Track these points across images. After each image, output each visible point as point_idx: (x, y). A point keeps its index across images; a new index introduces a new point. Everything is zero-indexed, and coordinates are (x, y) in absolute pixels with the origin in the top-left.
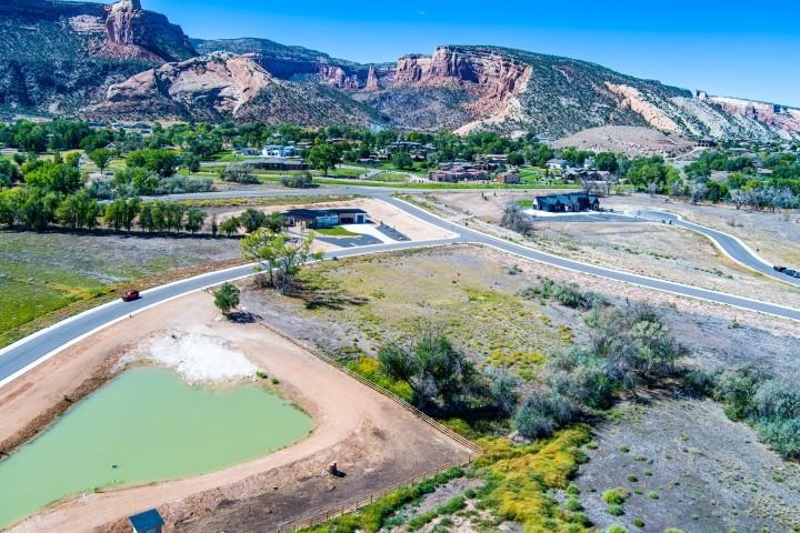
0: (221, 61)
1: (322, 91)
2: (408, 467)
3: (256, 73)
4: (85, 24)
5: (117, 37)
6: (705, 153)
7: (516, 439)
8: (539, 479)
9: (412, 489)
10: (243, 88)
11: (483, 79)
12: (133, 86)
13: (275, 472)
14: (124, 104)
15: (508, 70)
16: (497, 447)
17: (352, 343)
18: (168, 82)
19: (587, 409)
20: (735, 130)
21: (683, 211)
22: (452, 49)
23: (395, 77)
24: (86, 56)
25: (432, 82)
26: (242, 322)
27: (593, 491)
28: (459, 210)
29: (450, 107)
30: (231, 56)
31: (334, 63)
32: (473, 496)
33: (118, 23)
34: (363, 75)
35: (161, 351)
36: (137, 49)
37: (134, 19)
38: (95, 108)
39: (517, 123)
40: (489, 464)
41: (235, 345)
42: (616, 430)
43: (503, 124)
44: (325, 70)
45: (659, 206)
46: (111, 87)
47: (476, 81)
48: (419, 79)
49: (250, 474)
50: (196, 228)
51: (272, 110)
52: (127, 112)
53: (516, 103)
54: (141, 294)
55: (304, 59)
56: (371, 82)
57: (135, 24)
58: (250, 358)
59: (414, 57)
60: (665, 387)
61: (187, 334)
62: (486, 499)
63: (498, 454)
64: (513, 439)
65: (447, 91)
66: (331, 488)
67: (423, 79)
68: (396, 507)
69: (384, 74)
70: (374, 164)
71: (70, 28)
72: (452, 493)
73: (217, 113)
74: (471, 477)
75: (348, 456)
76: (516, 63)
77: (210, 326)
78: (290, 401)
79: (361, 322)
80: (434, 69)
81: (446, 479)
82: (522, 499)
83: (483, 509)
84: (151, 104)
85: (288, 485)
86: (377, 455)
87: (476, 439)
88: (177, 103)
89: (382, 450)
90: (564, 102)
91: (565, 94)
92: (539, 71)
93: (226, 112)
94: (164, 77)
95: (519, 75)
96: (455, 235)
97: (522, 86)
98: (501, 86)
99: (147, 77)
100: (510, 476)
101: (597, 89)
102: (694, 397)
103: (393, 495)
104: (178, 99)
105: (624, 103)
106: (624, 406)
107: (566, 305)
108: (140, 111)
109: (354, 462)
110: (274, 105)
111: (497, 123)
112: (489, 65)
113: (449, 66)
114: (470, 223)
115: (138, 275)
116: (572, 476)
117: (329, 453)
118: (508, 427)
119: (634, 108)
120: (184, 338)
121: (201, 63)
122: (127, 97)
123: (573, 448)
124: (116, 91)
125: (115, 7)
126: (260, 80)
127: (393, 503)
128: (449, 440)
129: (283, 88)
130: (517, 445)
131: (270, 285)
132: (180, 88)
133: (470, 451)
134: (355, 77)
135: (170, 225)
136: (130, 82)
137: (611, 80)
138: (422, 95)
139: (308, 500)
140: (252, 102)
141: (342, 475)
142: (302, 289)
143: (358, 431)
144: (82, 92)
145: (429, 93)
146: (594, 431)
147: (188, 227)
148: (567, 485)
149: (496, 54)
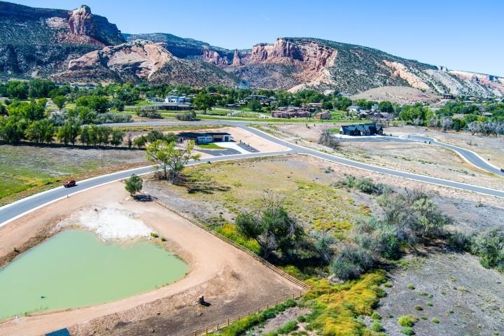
0: (140, 45)
1: (205, 65)
2: (255, 299)
3: (162, 53)
4: (56, 23)
5: (75, 31)
6: (448, 103)
7: (334, 280)
8: (351, 308)
9: (259, 315)
10: (154, 63)
11: (306, 58)
12: (85, 61)
13: (159, 302)
14: (79, 72)
15: (322, 53)
16: (320, 285)
17: (219, 215)
18: (107, 59)
19: (383, 260)
20: (466, 90)
21: (437, 136)
22: (286, 39)
23: (251, 58)
24: (56, 42)
25: (274, 61)
26: (144, 201)
27: (391, 317)
28: (292, 134)
29: (285, 76)
30: (147, 42)
31: (212, 49)
32: (303, 320)
33: (76, 22)
34: (230, 56)
35: (87, 219)
36: (88, 38)
37: (86, 19)
38: (61, 74)
39: (328, 85)
40: (315, 298)
41: (138, 216)
42: (405, 274)
43: (319, 86)
44: (207, 53)
45: (421, 133)
46: (71, 61)
47: (302, 60)
48: (266, 58)
49: (140, 303)
50: (118, 143)
51: (173, 76)
52: (81, 77)
53: (327, 72)
54: (77, 183)
55: (194, 46)
56: (236, 60)
57: (87, 23)
58: (147, 224)
59: (263, 45)
60: (437, 245)
61: (106, 208)
62: (313, 322)
63: (321, 290)
64: (331, 280)
65: (283, 66)
66: (199, 314)
67: (269, 58)
68: (247, 328)
69: (244, 56)
70: (236, 107)
71: (46, 25)
72: (288, 318)
73: (138, 77)
74: (301, 306)
75: (212, 291)
76: (327, 48)
77: (122, 203)
78: (173, 253)
79: (225, 202)
80: (275, 52)
81: (283, 308)
82: (340, 323)
83: (311, 330)
84: (96, 72)
85: (168, 312)
86: (233, 291)
87: (305, 280)
88: (112, 71)
89: (238, 287)
90: (357, 72)
91: (358, 68)
92: (341, 53)
93: (143, 78)
94: (104, 55)
95: (329, 56)
96: (289, 149)
97: (331, 62)
98: (318, 63)
99: (94, 55)
100: (329, 306)
101: (378, 64)
102: (457, 252)
103: (245, 319)
104: (113, 69)
105: (395, 73)
106: (409, 258)
107: (365, 192)
108: (89, 76)
109: (217, 295)
110: (174, 73)
111: (315, 85)
112: (310, 50)
113: (285, 51)
114: (299, 142)
115: (76, 171)
116: (375, 306)
117: (199, 289)
118: (327, 272)
119: (402, 76)
120: (103, 211)
121: (127, 47)
122: (81, 68)
123: (375, 286)
124: (74, 64)
125: (75, 12)
126: (165, 57)
127: (245, 325)
128: (285, 281)
129: (180, 63)
130: (335, 284)
131: (165, 178)
132: (115, 62)
133: (301, 288)
134: (226, 58)
135: (100, 141)
136: (83, 58)
137: (386, 58)
138: (268, 68)
139: (182, 322)
140: (160, 71)
141: (208, 305)
142: (186, 181)
143: (220, 273)
144: (53, 65)
145: (272, 67)
146: (389, 274)
147: (112, 143)
148: (372, 313)
149: (314, 43)
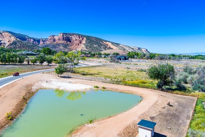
15: (80, 38)
22: (64, 34)
23: (48, 42)
25: (59, 42)
29: (65, 48)
31: (31, 38)
34: (39, 41)
39: (84, 51)
44: (28, 40)
47: (71, 42)
50: (22, 62)
51: (17, 47)
53: (83, 46)
55: (22, 37)
56: (41, 43)
59: (53, 36)
61: (51, 81)
65: (63, 44)
67: (56, 41)
69: (44, 41)
80: (59, 39)
91: (94, 44)
92: (87, 39)
95: (82, 40)
97: (84, 42)
98: (78, 42)
101: (101, 43)
105: (108, 46)
112: (74, 38)
113: (63, 38)
119: (111, 47)
134: (36, 42)
137: (104, 41)
138: (57, 45)
147: (19, 62)
149: (75, 35)
